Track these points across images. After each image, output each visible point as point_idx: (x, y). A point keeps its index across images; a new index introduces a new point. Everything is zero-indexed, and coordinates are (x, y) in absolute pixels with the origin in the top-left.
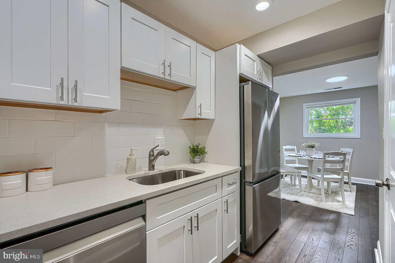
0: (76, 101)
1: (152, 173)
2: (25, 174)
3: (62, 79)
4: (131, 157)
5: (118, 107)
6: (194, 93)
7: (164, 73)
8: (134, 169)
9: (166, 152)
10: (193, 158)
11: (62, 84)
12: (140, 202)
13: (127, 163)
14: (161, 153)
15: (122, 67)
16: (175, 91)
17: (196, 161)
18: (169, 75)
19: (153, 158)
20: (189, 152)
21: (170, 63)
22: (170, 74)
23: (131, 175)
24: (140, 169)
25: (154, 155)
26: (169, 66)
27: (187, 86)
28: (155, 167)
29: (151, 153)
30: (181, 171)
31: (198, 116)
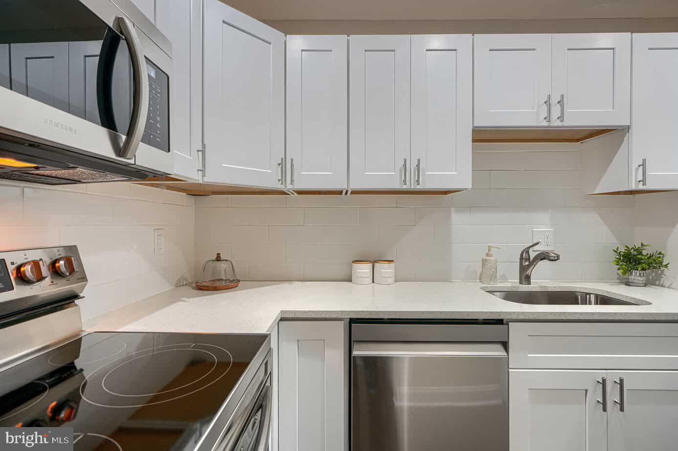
0: (418, 184)
1: (525, 288)
2: (372, 264)
3: (405, 160)
4: (488, 258)
5: (469, 186)
6: (626, 138)
7: (548, 118)
8: (493, 277)
9: (553, 255)
10: (624, 273)
11: (405, 165)
12: (500, 322)
13: (483, 267)
14: (543, 256)
15: (474, 127)
16: (578, 140)
17: (635, 281)
18: (558, 118)
19: (527, 263)
20: (615, 259)
21: (562, 96)
22: (560, 117)
23: (489, 285)
24: (504, 278)
25: (529, 259)
26: (559, 102)
27: (606, 128)
28: (531, 281)
29: (524, 255)
30: (590, 294)
31: (636, 185)
